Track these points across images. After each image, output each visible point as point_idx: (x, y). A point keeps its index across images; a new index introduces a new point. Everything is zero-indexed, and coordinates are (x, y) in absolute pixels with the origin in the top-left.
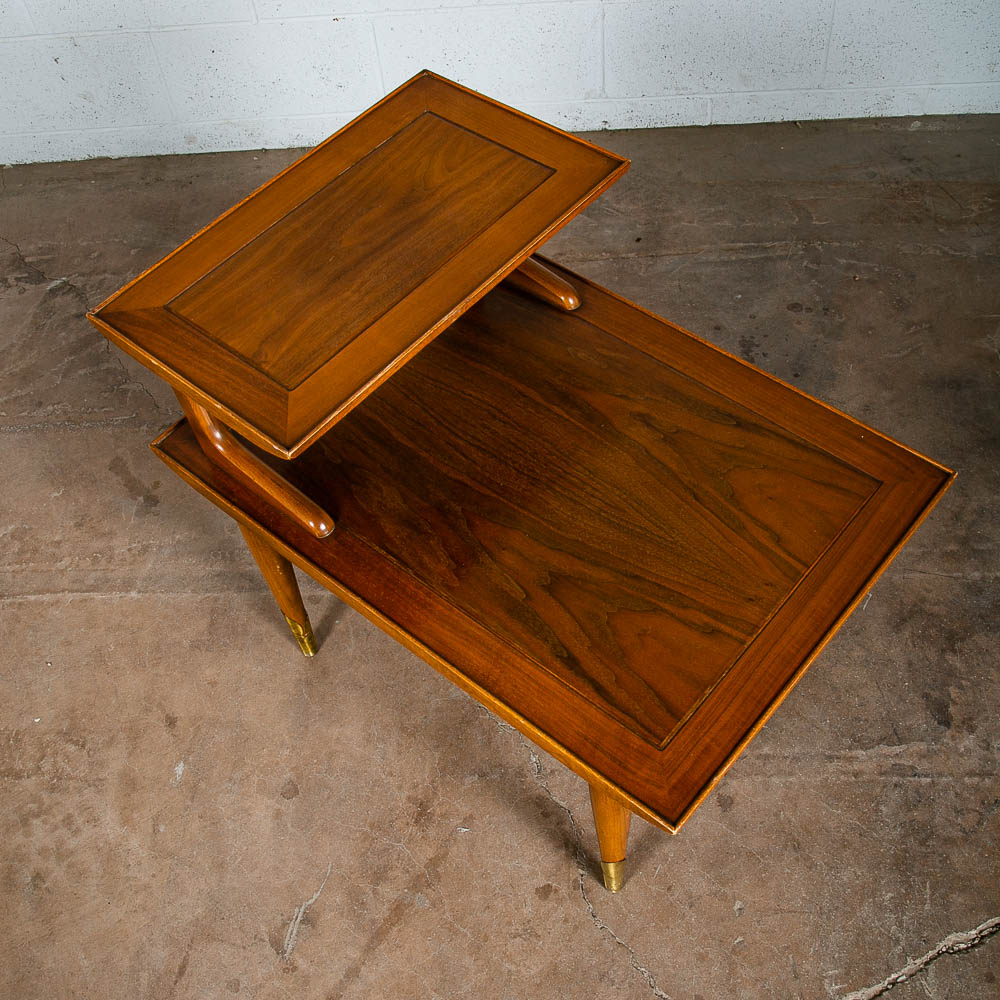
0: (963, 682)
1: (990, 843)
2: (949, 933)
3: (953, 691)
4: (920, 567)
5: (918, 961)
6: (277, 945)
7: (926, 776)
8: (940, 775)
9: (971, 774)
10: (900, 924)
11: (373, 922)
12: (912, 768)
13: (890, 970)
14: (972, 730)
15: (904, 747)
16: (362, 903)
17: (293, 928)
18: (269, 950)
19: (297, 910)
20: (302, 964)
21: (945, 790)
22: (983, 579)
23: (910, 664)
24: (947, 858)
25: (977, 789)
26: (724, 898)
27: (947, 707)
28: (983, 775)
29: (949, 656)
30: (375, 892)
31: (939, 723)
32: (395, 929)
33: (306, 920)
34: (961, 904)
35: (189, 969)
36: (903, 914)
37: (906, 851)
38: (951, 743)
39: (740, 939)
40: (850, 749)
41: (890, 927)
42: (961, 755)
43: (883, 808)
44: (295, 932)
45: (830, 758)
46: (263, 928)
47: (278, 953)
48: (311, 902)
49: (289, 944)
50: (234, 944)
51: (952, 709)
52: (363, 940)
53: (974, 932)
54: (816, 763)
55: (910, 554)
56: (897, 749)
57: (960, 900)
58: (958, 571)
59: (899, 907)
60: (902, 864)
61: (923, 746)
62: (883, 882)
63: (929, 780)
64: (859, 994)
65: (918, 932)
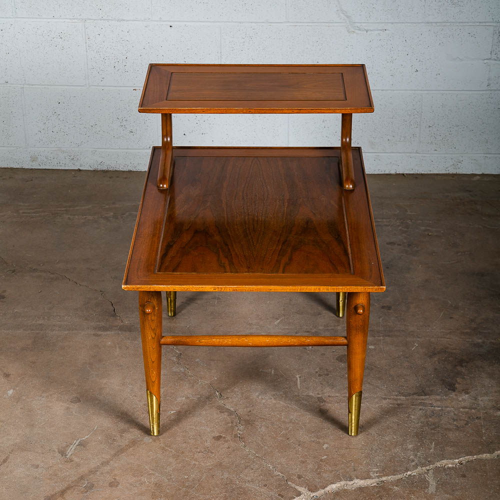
0: (465, 377)
1: (471, 431)
2: (443, 460)
3: (459, 380)
4: (447, 337)
5: (423, 468)
6: (63, 453)
7: (438, 407)
8: (447, 407)
9: (464, 408)
10: (416, 455)
11: (120, 446)
12: (431, 404)
13: (407, 470)
14: (468, 393)
15: (428, 397)
16: (114, 439)
17: (73, 447)
18: (57, 454)
19: (75, 441)
20: (76, 459)
21: (448, 412)
22: (484, 342)
23: (436, 369)
24: (446, 435)
25: (467, 413)
26: (319, 443)
27: (454, 385)
28: (471, 408)
29: (459, 368)
30: (121, 436)
31: (449, 389)
32: (131, 449)
33: (80, 444)
34: (451, 450)
35: (9, 460)
36: (418, 452)
37: (423, 431)
38: (454, 397)
39: (326, 457)
40: (396, 396)
41: (410, 456)
42: (460, 401)
43: (412, 416)
44: (73, 449)
45: (385, 399)
46: (54, 447)
47: (63, 456)
48: (83, 439)
49: (69, 452)
50: (37, 452)
51: (457, 385)
52: (113, 452)
53: (457, 461)
54: (376, 400)
55: (442, 332)
56: (423, 397)
57: (451, 449)
58: (470, 339)
59: (416, 449)
60: (420, 436)
61: (438, 397)
62: (408, 441)
63: (439, 408)
64: (389, 478)
65: (426, 459)
